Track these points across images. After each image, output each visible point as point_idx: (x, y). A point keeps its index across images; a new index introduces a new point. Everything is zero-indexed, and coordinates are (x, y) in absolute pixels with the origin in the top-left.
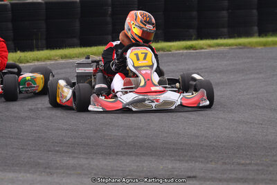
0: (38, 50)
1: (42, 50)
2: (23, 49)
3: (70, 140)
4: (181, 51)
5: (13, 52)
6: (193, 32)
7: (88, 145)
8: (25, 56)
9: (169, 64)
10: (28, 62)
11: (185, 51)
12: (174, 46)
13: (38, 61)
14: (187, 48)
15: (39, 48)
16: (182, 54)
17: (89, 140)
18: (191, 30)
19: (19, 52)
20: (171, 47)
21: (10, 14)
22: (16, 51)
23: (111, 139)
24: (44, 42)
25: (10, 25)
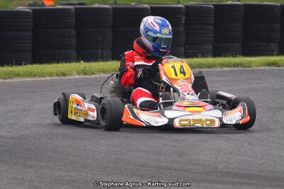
0: (103, 61)
1: (108, 61)
2: (87, 60)
3: (154, 163)
4: (263, 68)
5: (76, 62)
6: (274, 46)
7: (176, 170)
8: (90, 67)
9: (250, 81)
10: (93, 73)
11: (267, 68)
12: (254, 61)
13: (104, 72)
14: (269, 64)
15: (104, 59)
16: (264, 72)
17: (175, 165)
18: (272, 45)
19: (82, 62)
20: (250, 62)
21: (73, 20)
22: (80, 61)
23: (199, 164)
24: (110, 52)
25: (73, 32)
